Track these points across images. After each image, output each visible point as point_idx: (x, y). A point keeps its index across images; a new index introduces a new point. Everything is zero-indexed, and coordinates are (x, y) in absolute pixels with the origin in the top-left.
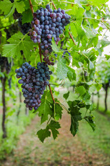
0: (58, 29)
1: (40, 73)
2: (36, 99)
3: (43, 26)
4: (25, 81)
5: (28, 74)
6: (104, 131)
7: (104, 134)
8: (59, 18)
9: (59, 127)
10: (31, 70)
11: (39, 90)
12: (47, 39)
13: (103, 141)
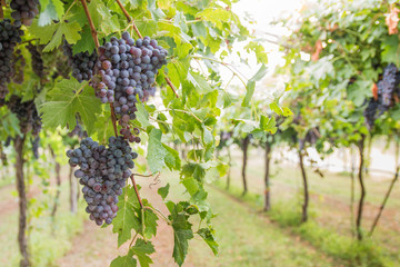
0: (145, 77)
1: (115, 157)
2: (109, 204)
3: (117, 71)
4: (87, 172)
5: (92, 160)
6: (241, 238)
7: (241, 244)
8: (148, 57)
9: (152, 250)
10: (98, 152)
11: (114, 187)
12: (126, 95)
13: (240, 258)
